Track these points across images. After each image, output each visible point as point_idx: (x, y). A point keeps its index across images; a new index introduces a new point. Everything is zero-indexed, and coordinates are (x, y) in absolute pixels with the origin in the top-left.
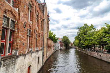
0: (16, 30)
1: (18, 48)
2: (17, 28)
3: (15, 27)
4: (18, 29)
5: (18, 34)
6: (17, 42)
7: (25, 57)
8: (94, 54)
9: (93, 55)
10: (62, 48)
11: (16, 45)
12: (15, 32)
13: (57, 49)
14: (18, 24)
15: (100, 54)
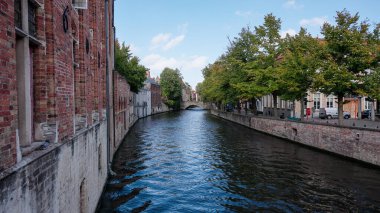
0: (44, 44)
1: (55, 116)
2: (47, 34)
3: (36, 28)
4: (50, 37)
5: (51, 60)
6: (52, 92)
7: (73, 148)
8: (275, 125)
9: (269, 131)
10: (157, 109)
11: (49, 103)
12: (41, 51)
13: (141, 115)
14: (49, 16)
15: (294, 125)
